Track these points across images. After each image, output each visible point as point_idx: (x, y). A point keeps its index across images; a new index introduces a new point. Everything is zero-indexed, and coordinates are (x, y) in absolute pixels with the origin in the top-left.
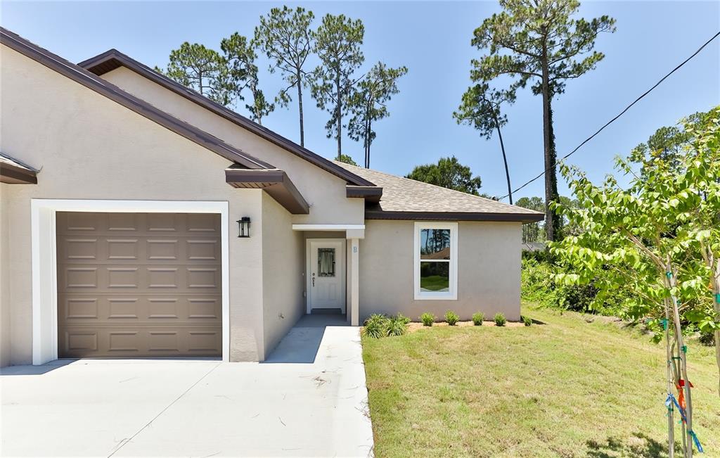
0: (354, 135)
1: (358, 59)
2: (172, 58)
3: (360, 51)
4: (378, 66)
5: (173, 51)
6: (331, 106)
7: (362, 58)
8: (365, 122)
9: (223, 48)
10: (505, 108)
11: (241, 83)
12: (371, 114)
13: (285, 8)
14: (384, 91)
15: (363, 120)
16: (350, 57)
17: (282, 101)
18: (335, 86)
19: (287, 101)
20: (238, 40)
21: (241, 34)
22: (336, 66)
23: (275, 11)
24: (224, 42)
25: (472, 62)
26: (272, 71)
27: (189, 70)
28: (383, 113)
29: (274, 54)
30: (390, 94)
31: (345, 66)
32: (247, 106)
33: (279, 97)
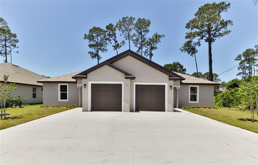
0: (146, 55)
1: (147, 31)
2: (90, 31)
3: (148, 29)
4: (156, 34)
5: (90, 29)
6: (139, 46)
7: (149, 31)
8: (150, 51)
9: (106, 28)
10: (197, 47)
11: (111, 39)
12: (152, 48)
13: (127, 17)
14: (156, 41)
15: (150, 50)
16: (145, 30)
17: (122, 44)
18: (141, 40)
19: (124, 44)
20: (111, 25)
21: (112, 24)
22: (141, 33)
23: (124, 18)
24: (107, 26)
25: (186, 33)
26: (121, 35)
27: (94, 35)
28: (155, 48)
29: (121, 30)
30: (158, 42)
31: (143, 34)
32: (113, 46)
33: (122, 43)
